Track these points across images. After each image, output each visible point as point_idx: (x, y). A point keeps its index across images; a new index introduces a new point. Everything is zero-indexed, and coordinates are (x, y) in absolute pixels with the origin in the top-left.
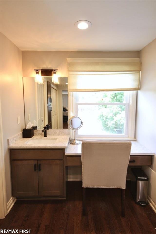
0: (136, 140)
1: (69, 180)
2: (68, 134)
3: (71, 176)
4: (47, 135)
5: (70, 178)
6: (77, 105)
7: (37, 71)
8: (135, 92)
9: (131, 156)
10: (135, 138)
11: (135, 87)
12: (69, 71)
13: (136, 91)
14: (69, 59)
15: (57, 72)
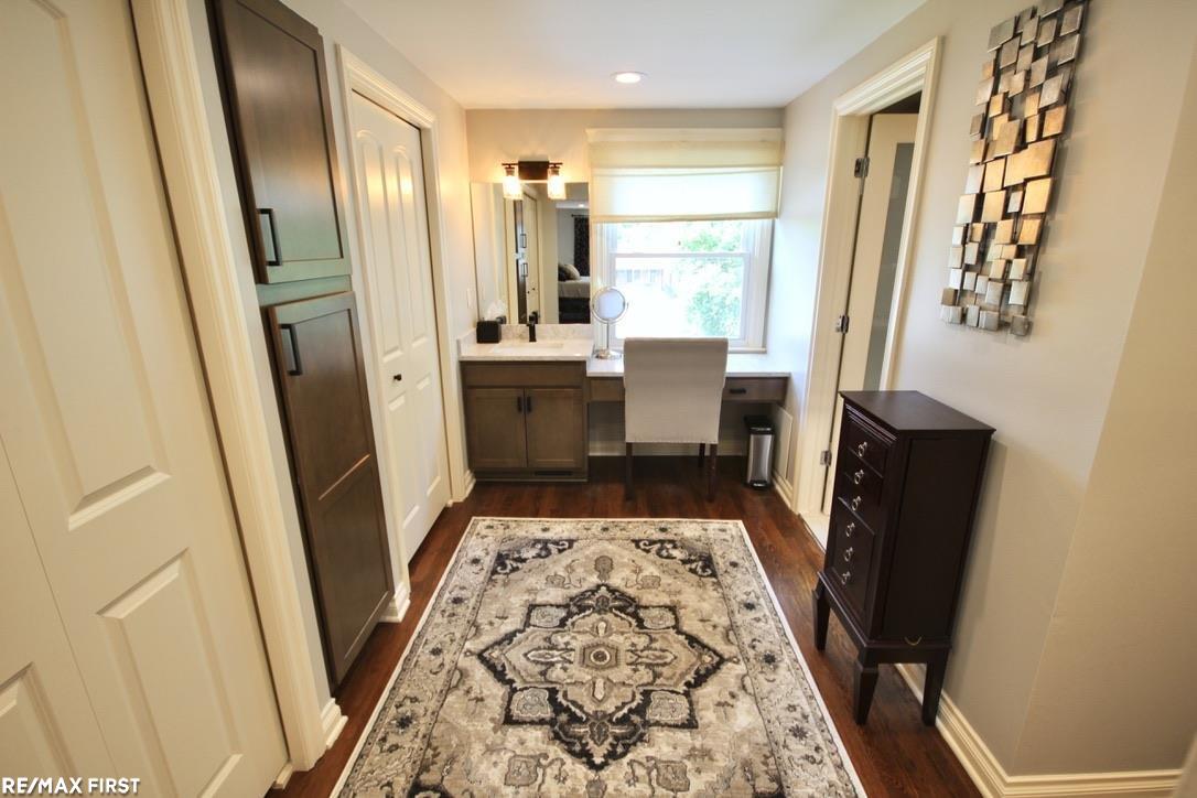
0: (765, 352)
1: (591, 454)
2: (591, 337)
3: (598, 445)
4: (537, 337)
5: (594, 451)
6: (612, 258)
7: (509, 168)
8: (767, 222)
9: (727, 378)
10: (764, 346)
11: (767, 210)
12: (593, 166)
13: (771, 220)
14: (591, 132)
15: (562, 170)
